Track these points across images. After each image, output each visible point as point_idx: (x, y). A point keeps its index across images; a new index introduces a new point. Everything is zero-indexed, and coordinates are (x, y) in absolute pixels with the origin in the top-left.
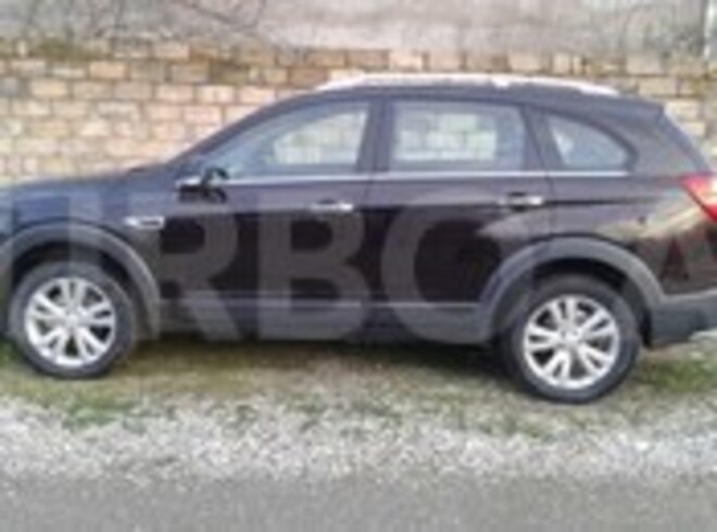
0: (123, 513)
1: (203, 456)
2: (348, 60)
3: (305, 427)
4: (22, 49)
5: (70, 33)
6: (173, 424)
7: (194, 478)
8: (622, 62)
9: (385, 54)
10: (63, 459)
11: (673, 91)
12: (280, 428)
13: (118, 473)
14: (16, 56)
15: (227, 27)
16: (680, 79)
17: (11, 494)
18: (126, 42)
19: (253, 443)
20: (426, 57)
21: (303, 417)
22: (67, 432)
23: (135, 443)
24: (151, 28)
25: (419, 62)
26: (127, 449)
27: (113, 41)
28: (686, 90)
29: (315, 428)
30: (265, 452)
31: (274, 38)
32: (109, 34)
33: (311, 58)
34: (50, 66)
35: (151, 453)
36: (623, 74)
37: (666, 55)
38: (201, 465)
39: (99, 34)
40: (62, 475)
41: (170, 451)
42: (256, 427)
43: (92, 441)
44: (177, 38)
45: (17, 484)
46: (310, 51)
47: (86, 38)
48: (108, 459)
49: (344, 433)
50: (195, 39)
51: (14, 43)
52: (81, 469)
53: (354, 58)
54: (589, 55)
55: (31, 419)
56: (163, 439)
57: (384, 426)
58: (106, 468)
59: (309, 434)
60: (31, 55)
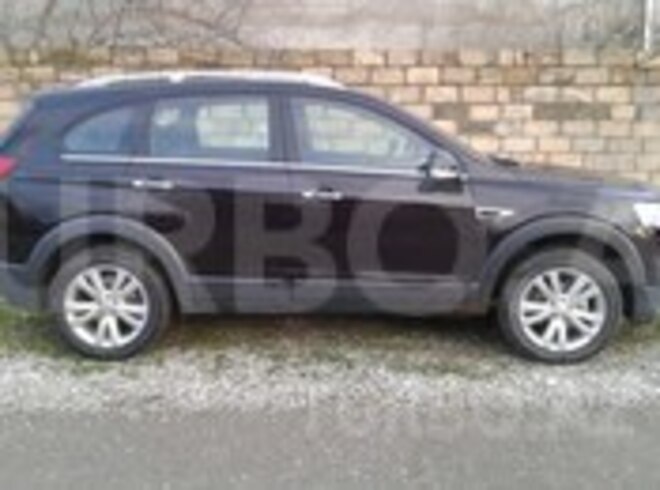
0: (118, 438)
1: (185, 395)
2: (317, 59)
3: (270, 371)
4: (34, 57)
5: (75, 43)
6: (161, 372)
7: (177, 411)
8: (559, 55)
9: (349, 53)
10: (69, 398)
11: (605, 79)
12: (251, 372)
13: (115, 409)
14: (28, 63)
15: (212, 33)
16: (612, 69)
17: (28, 424)
18: (124, 48)
19: (227, 384)
20: (386, 55)
21: (270, 364)
22: (73, 379)
23: (130, 385)
24: (146, 35)
25: (379, 60)
26: (123, 390)
27: (112, 48)
28: (618, 79)
29: (278, 371)
30: (237, 390)
31: (254, 42)
32: (110, 43)
33: (285, 59)
34: (58, 71)
35: (144, 392)
36: (560, 65)
37: (600, 48)
38: (183, 402)
39: (101, 42)
40: (69, 410)
41: (157, 391)
42: (230, 372)
43: (95, 384)
44: (169, 44)
45: (32, 418)
46: (284, 52)
47: (90, 47)
48: (107, 398)
49: (303, 375)
50: (184, 45)
51: (27, 52)
52: (84, 405)
53: (323, 57)
54: (530, 50)
55: (43, 368)
56: (153, 382)
57: (338, 369)
58: (105, 404)
59: (274, 378)
60: (42, 62)
